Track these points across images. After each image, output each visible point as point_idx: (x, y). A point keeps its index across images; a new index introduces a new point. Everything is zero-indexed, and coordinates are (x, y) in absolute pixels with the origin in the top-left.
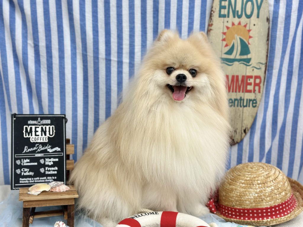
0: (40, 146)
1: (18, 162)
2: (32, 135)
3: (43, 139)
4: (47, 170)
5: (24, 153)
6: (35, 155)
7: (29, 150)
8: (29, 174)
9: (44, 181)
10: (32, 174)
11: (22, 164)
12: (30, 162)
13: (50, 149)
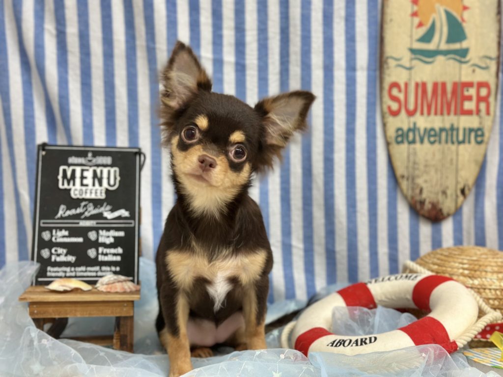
0: (90, 207)
1: (46, 236)
3: (96, 193)
4: (102, 254)
5: (58, 219)
6: (78, 223)
7: (69, 213)
8: (67, 259)
9: (94, 274)
10: (72, 260)
11: (53, 239)
12: (70, 236)
13: (109, 212)
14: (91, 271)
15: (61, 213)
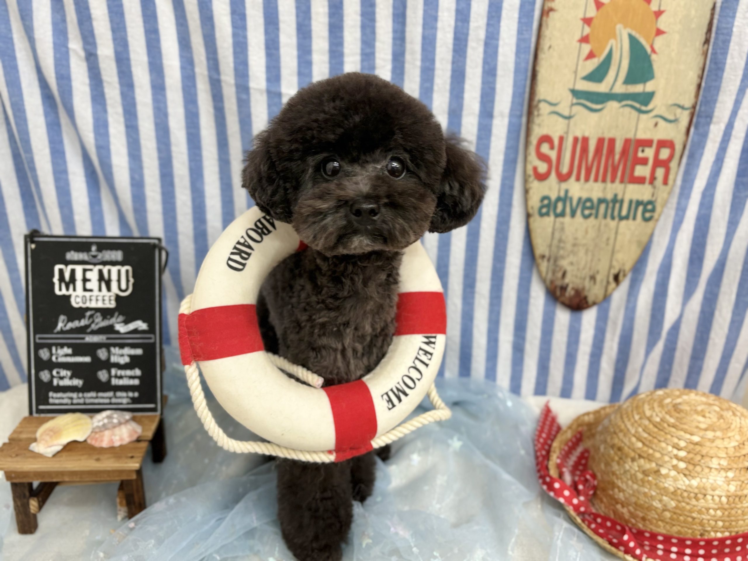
0: (97, 317)
1: (44, 354)
2: (74, 290)
3: (104, 300)
4: (116, 377)
6: (83, 339)
7: (70, 325)
8: (72, 383)
9: (107, 401)
10: (79, 383)
11: (54, 359)
12: (74, 354)
13: (122, 324)
14: (103, 398)
15: (60, 325)
